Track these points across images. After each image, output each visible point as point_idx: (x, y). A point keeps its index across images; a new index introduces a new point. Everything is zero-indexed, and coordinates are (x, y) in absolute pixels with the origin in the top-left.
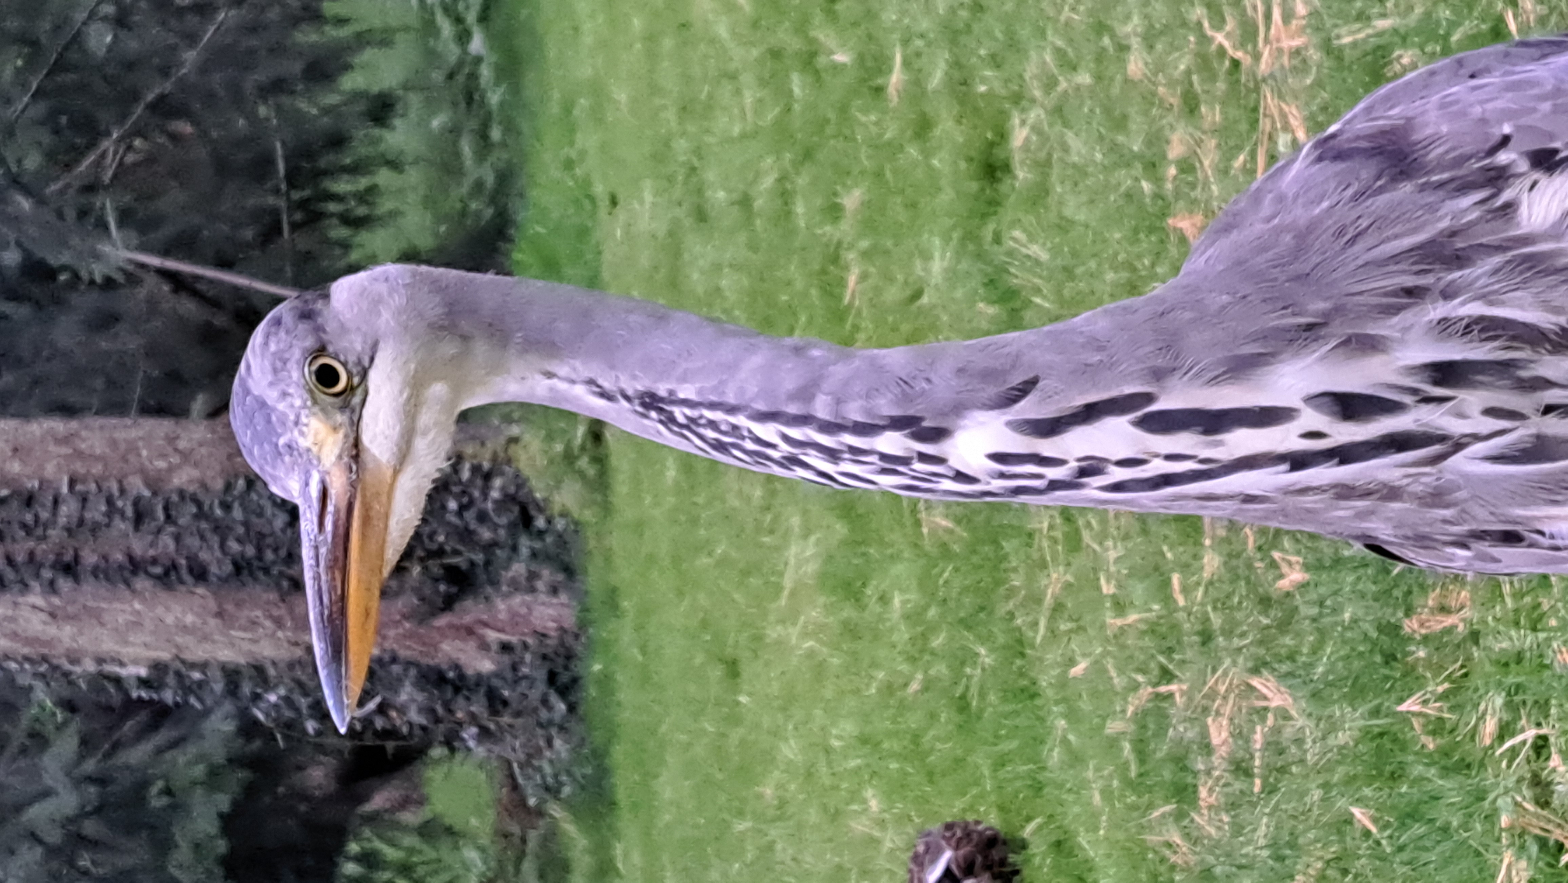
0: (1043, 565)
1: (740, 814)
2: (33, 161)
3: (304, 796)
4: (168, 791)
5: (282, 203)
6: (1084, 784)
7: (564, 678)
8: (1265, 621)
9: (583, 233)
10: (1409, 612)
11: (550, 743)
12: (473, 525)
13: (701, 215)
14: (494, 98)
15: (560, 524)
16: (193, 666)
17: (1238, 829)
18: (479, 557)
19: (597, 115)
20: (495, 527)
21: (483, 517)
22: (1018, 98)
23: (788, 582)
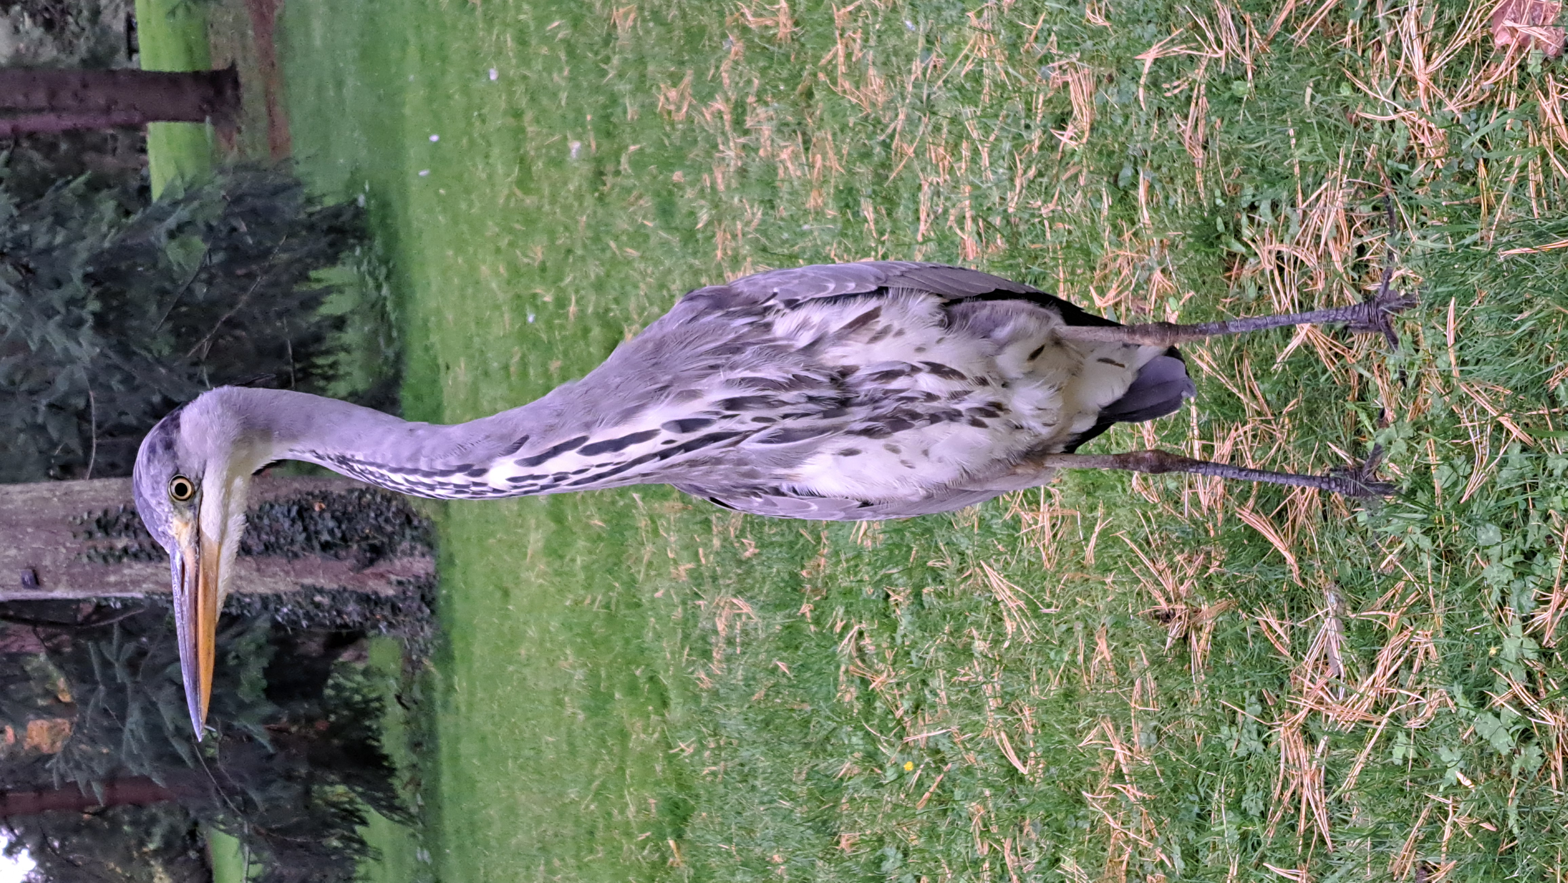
0: (642, 544)
1: (510, 663)
2: (166, 351)
3: (306, 657)
4: (237, 657)
5: (290, 369)
6: (662, 649)
7: (429, 597)
8: (739, 571)
9: (435, 382)
10: (803, 567)
11: (422, 629)
12: (383, 524)
13: (486, 374)
14: (393, 317)
15: (425, 524)
16: (245, 596)
17: (730, 671)
18: (386, 540)
19: (439, 324)
20: (394, 525)
21: (387, 520)
22: (627, 319)
23: (529, 552)
